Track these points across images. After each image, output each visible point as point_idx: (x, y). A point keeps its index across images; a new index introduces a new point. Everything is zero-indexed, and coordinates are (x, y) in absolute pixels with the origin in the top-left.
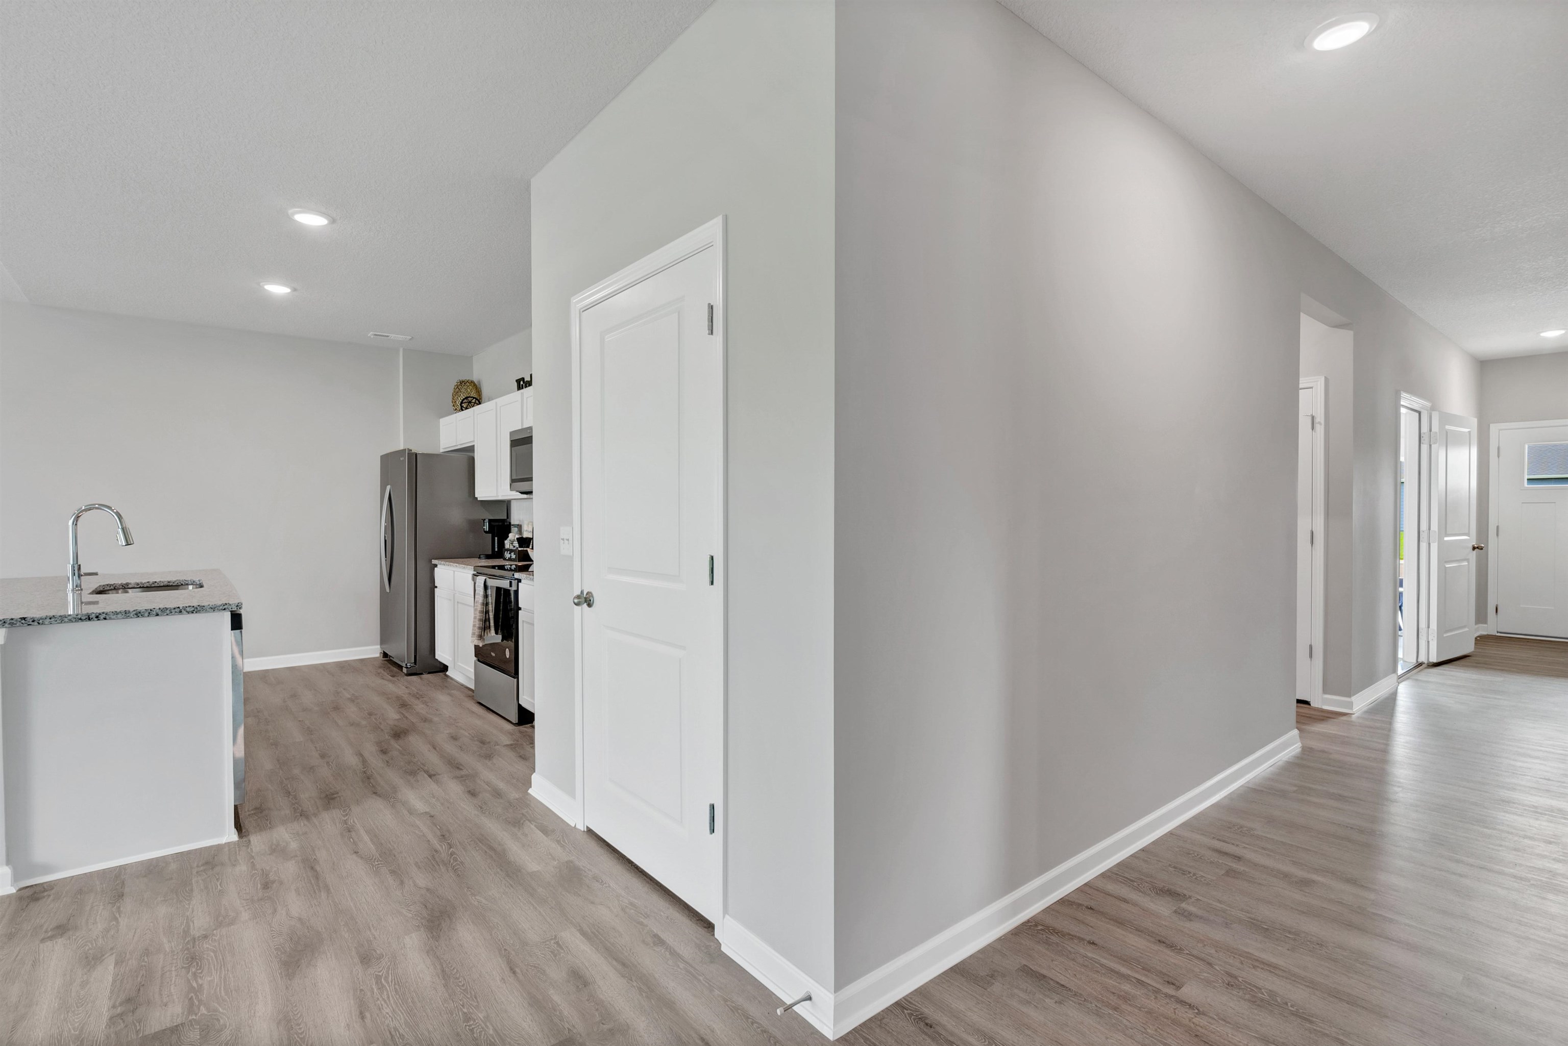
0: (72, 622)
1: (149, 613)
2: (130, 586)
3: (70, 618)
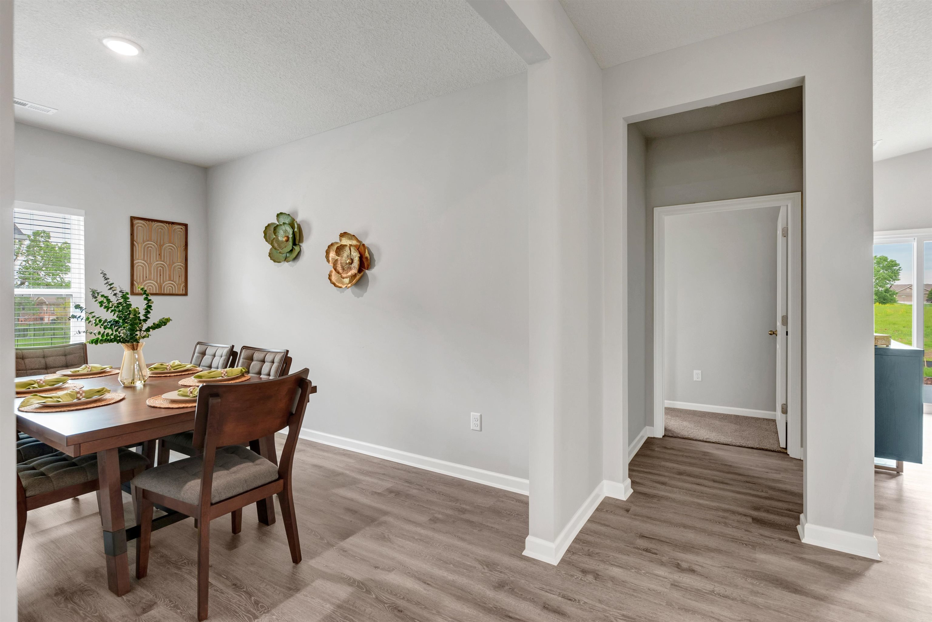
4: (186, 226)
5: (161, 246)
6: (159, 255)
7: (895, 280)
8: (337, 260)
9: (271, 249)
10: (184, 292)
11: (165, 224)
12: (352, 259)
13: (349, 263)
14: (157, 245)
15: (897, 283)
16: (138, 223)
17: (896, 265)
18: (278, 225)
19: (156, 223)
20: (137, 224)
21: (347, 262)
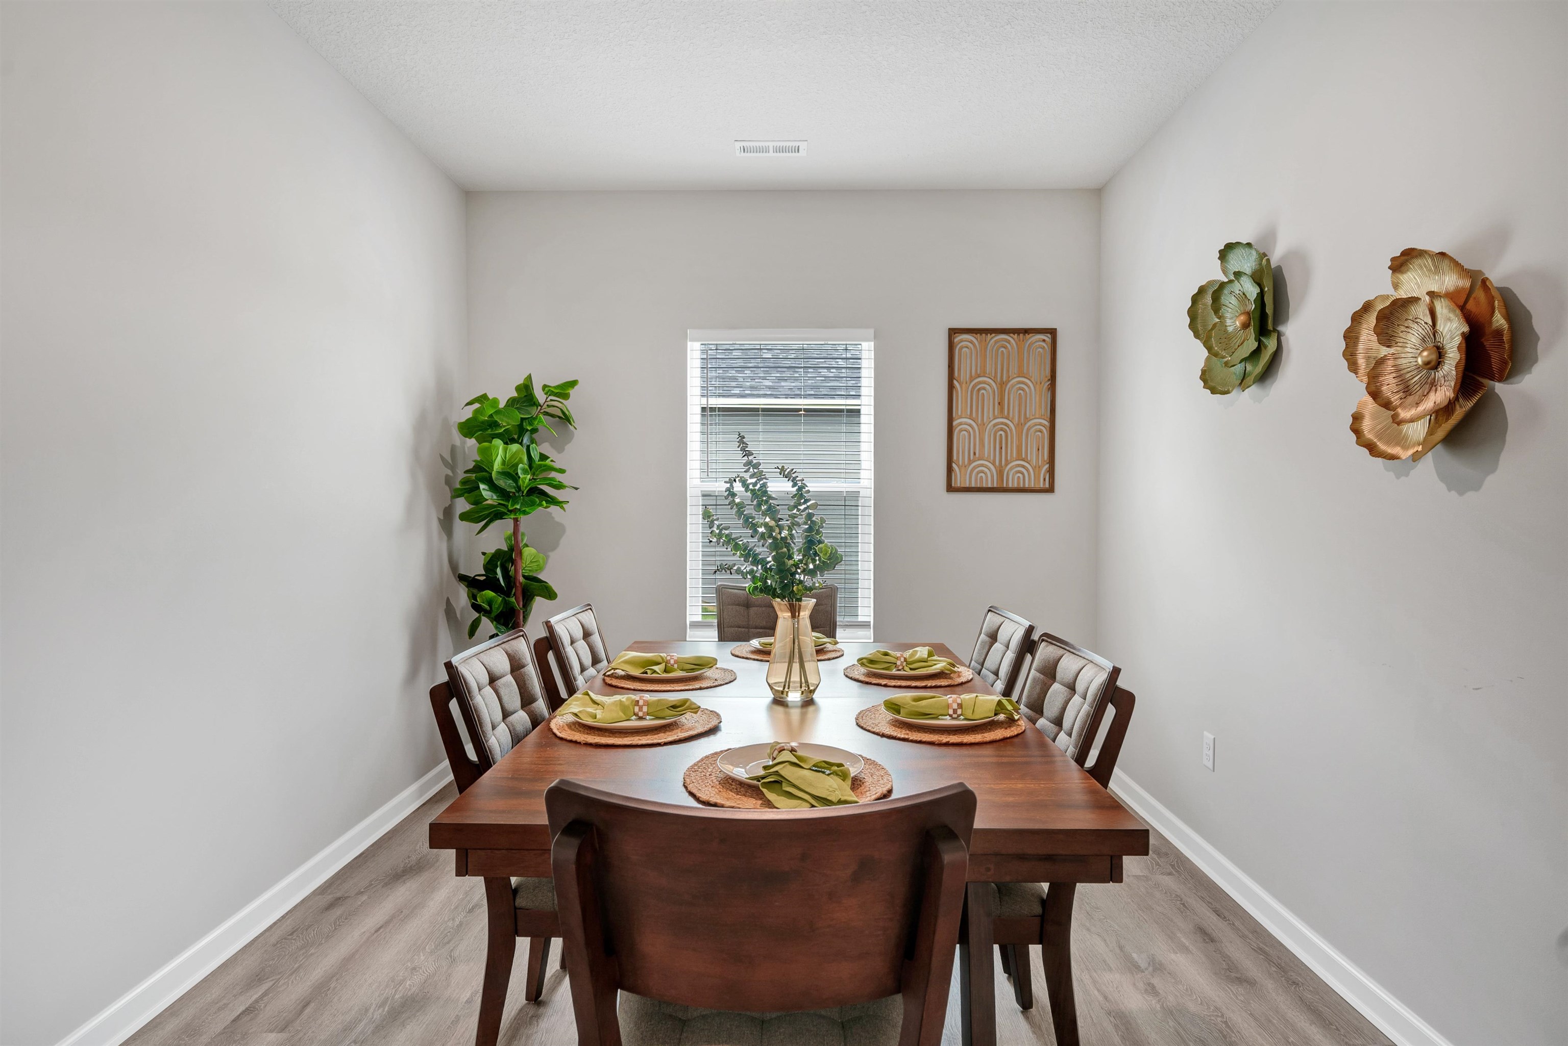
4: (1052, 333)
5: (1002, 385)
6: (999, 403)
8: (1381, 362)
9: (1207, 359)
10: (1047, 485)
11: (1012, 335)
12: (1438, 348)
13: (1427, 363)
14: (996, 384)
16: (962, 341)
18: (1222, 285)
19: (993, 335)
20: (959, 343)
21: (1420, 361)
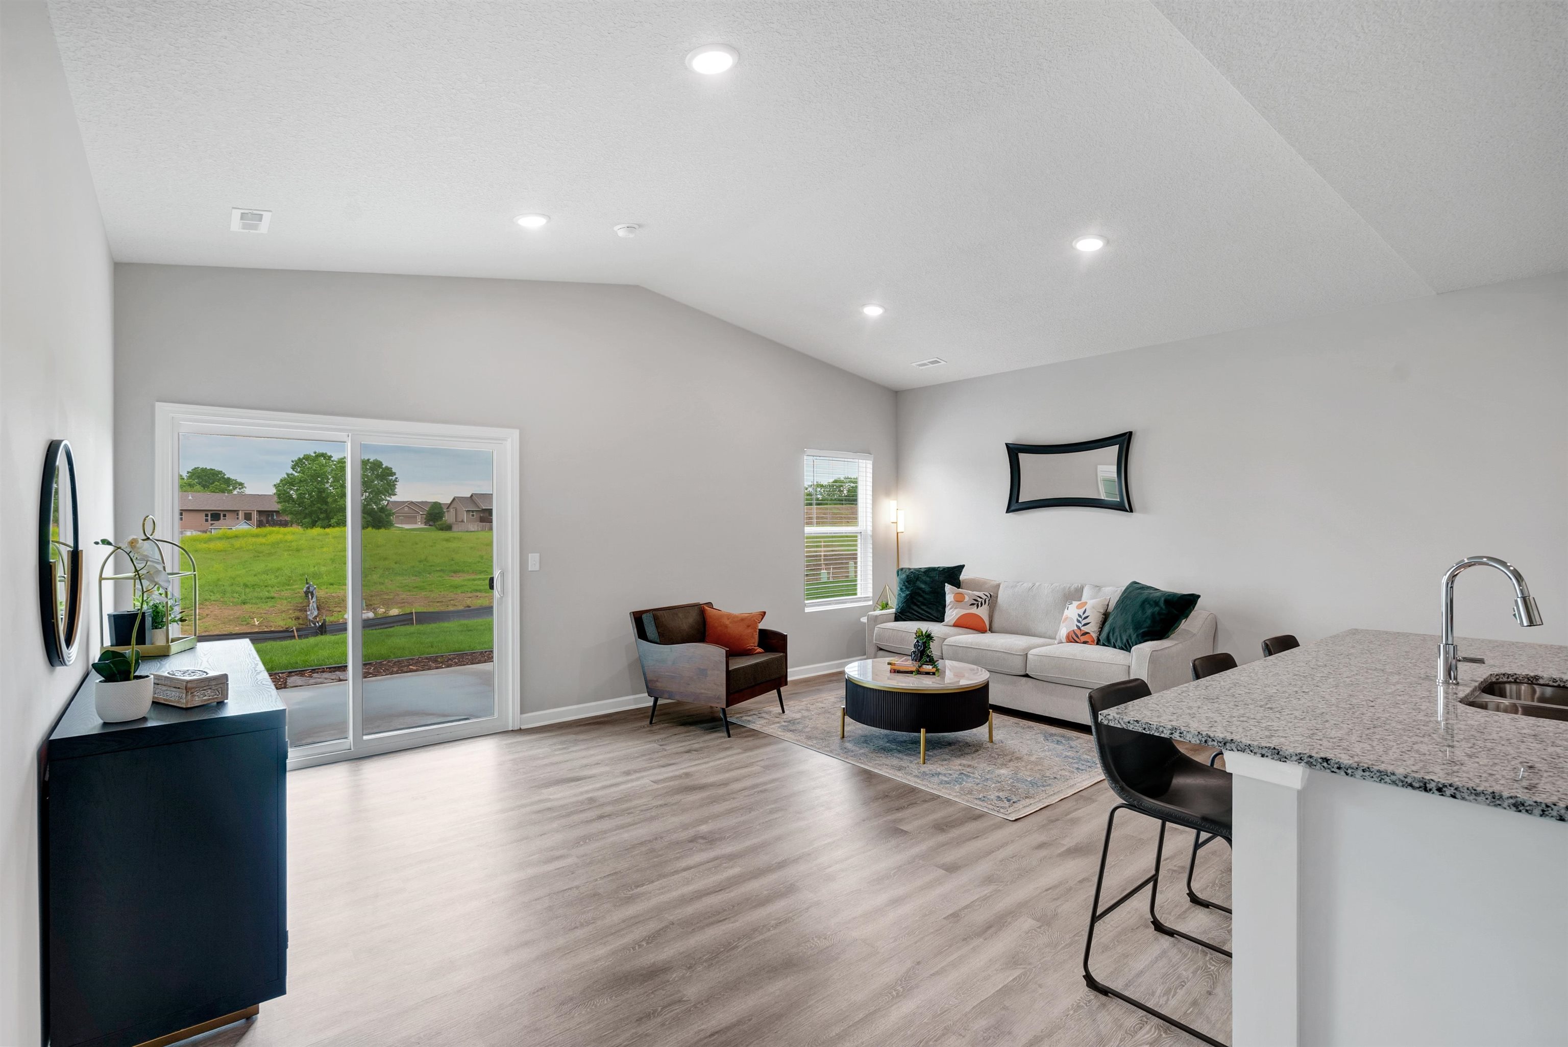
0: (1397, 786)
1: (1543, 811)
2: (1541, 681)
3: (1393, 778)
7: (391, 495)
15: (393, 498)
17: (393, 474)
